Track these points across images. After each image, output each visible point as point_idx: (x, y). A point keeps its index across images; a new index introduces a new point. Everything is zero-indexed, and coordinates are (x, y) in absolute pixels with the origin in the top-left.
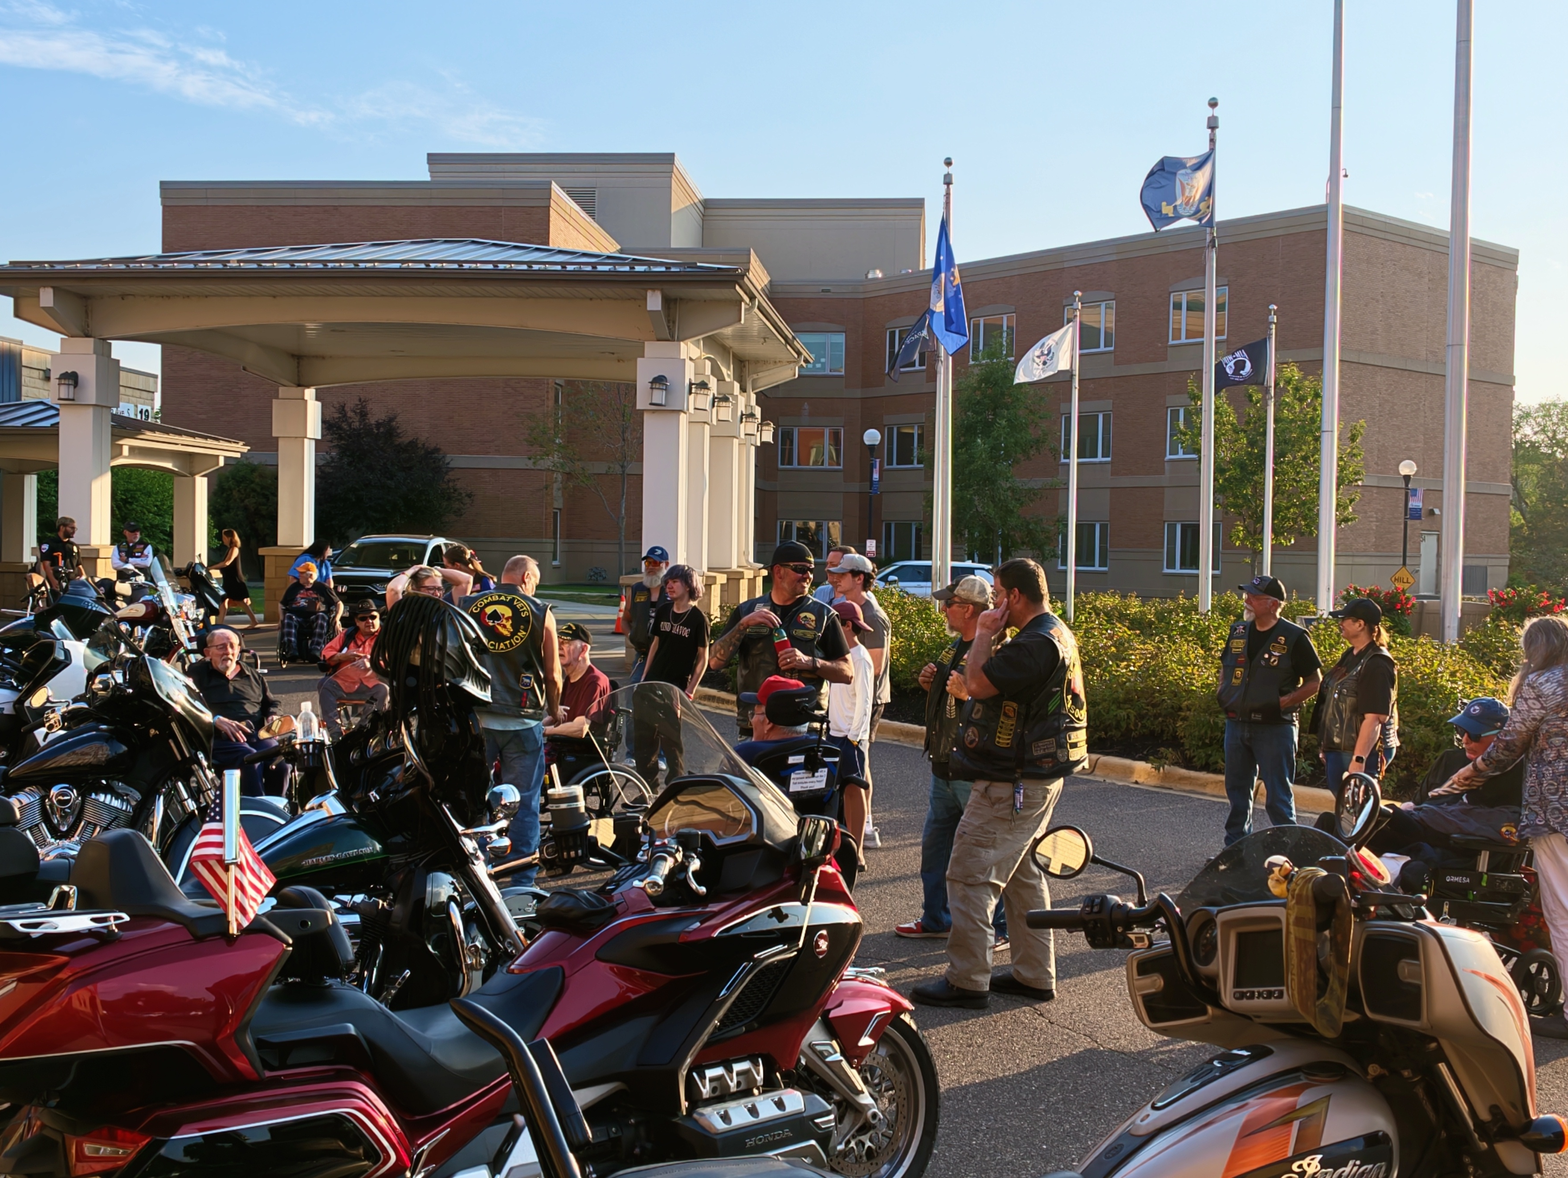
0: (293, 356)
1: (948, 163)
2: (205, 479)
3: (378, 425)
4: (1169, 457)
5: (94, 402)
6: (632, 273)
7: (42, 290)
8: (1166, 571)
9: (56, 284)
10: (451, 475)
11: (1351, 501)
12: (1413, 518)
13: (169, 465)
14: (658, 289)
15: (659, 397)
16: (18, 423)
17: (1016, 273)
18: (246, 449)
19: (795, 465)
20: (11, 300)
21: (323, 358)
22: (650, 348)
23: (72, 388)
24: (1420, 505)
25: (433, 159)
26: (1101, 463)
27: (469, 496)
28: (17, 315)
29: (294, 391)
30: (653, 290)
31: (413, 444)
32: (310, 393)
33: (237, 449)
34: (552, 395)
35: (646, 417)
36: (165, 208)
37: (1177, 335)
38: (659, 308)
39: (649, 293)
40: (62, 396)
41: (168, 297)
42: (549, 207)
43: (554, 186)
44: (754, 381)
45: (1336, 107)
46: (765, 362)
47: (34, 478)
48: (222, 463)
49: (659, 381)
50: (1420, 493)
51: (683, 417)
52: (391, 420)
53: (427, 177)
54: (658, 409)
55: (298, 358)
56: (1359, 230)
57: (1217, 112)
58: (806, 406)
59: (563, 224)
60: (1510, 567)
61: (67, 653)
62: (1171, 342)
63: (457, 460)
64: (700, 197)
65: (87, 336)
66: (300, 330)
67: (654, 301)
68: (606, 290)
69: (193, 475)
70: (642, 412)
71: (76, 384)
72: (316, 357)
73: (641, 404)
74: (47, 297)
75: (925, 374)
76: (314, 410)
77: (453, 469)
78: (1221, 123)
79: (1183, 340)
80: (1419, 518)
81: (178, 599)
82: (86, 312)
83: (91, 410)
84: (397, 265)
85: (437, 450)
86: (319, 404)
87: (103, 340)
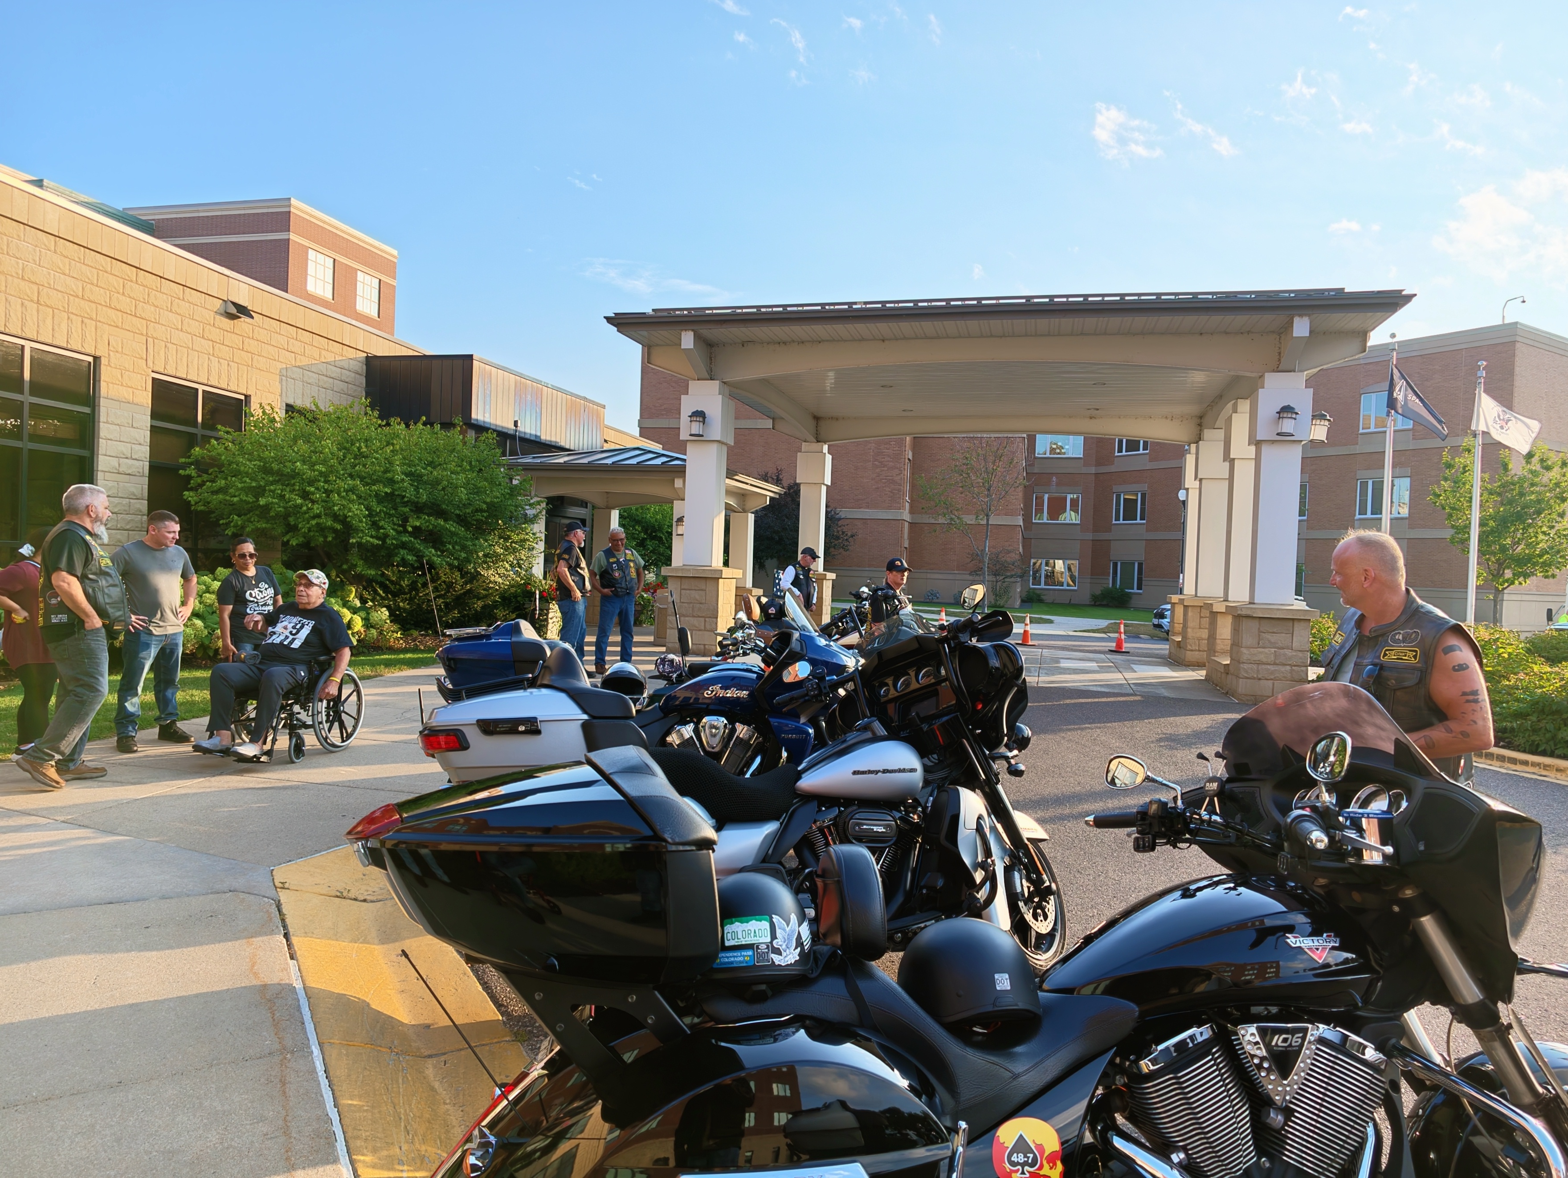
0: (814, 416)
2: (753, 515)
4: (1358, 516)
5: (719, 439)
7: (683, 333)
9: (695, 328)
14: (1306, 315)
18: (777, 489)
19: (1045, 521)
21: (836, 419)
22: (1271, 379)
23: (701, 424)
27: (853, 537)
29: (815, 446)
30: (1301, 316)
32: (825, 449)
37: (1366, 425)
38: (1307, 334)
39: (1297, 321)
40: (693, 432)
41: (785, 343)
47: (617, 512)
48: (767, 502)
55: (817, 419)
62: (1361, 431)
63: (843, 513)
65: (712, 379)
69: (748, 511)
71: (704, 421)
72: (830, 418)
75: (1148, 457)
76: (828, 462)
77: (840, 519)
79: (1371, 429)
82: (711, 358)
86: (831, 457)
87: (725, 383)
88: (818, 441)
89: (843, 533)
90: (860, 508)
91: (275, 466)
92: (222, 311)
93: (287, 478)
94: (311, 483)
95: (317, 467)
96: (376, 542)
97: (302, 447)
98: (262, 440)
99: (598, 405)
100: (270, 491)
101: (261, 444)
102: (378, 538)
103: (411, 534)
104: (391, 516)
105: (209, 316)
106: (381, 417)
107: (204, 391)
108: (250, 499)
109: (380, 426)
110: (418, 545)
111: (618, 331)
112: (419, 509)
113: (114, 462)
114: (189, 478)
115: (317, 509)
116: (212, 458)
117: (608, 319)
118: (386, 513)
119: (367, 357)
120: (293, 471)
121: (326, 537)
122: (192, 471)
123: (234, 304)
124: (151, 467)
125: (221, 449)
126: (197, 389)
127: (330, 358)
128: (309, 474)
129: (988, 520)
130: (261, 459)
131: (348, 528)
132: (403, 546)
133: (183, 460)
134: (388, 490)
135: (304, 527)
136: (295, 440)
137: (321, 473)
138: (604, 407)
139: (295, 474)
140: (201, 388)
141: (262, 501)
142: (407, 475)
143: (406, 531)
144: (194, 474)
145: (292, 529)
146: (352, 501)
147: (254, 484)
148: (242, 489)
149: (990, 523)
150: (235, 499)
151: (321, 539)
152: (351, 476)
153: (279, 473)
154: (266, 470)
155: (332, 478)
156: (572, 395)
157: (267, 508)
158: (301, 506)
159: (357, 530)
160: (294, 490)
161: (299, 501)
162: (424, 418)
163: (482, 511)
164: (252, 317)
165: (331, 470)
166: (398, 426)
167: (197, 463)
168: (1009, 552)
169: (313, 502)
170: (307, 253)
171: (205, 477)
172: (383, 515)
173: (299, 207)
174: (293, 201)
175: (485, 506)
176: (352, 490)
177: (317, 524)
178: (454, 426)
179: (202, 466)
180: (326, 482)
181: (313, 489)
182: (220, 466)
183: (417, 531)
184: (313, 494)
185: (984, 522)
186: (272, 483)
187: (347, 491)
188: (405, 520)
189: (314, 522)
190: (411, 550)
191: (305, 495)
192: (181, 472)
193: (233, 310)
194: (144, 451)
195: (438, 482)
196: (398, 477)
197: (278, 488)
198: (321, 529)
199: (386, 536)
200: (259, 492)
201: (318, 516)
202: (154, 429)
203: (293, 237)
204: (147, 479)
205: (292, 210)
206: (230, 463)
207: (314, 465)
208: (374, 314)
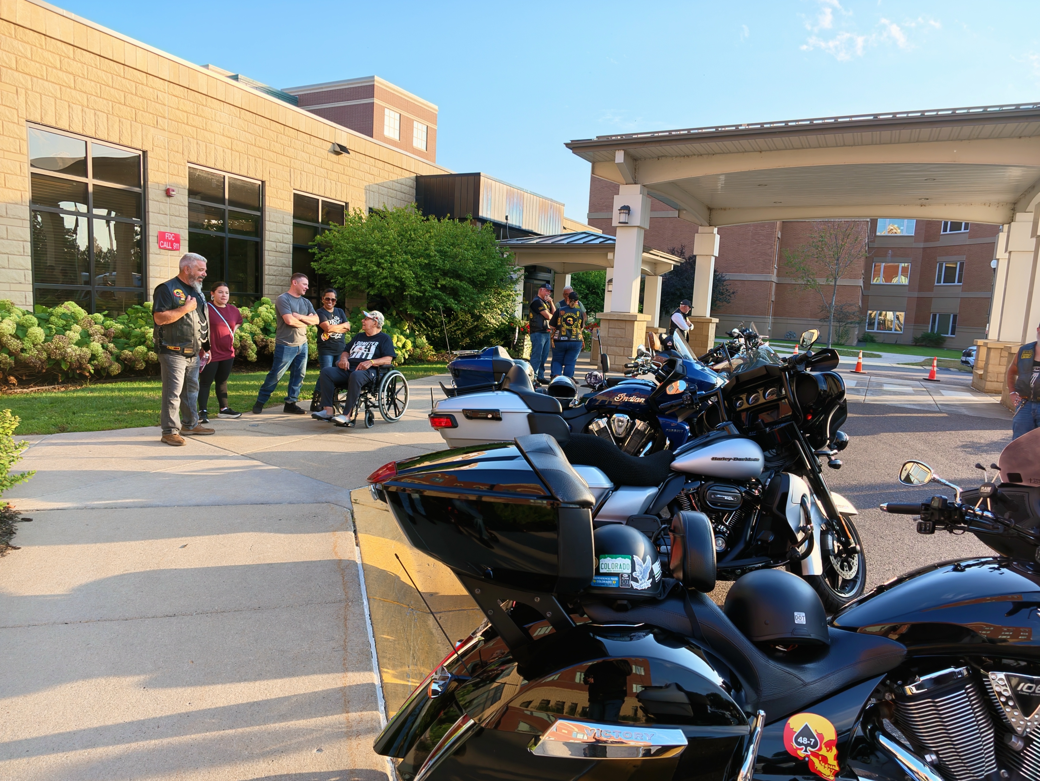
0: (708, 208)
2: (661, 278)
5: (639, 225)
7: (617, 152)
9: (625, 148)
10: (725, 283)
13: (647, 269)
19: (881, 283)
21: (724, 209)
23: (627, 215)
27: (734, 293)
29: (708, 229)
32: (716, 230)
33: (679, 261)
40: (621, 221)
41: (688, 156)
47: (570, 276)
48: (672, 268)
55: (710, 209)
58: (890, 252)
63: (727, 276)
65: (635, 184)
69: (657, 275)
71: (629, 213)
72: (719, 209)
74: (620, 157)
75: (968, 235)
76: (717, 240)
77: (725, 280)
82: (635, 169)
83: (635, 230)
86: (719, 236)
87: (644, 186)
88: (710, 226)
89: (727, 290)
90: (740, 272)
91: (361, 247)
92: (332, 150)
93: (369, 254)
94: (382, 257)
95: (386, 247)
96: (419, 294)
97: (377, 234)
98: (355, 231)
99: (560, 204)
100: (359, 262)
101: (353, 233)
102: (420, 292)
103: (440, 289)
104: (429, 277)
105: (325, 153)
106: (424, 215)
107: (322, 201)
108: (348, 267)
109: (423, 220)
110: (444, 296)
111: (574, 152)
112: (445, 274)
113: (274, 245)
114: (314, 254)
115: (385, 273)
116: (326, 242)
117: (567, 145)
118: (425, 276)
119: (417, 177)
120: (372, 249)
121: (390, 291)
122: (315, 250)
123: (338, 145)
124: (294, 248)
125: (331, 236)
126: (318, 200)
127: (395, 178)
128: (381, 251)
129: (835, 282)
130: (354, 242)
131: (403, 286)
132: (436, 297)
133: (311, 243)
134: (426, 261)
135: (378, 284)
136: (373, 229)
137: (388, 251)
138: (564, 205)
139: (373, 252)
140: (321, 199)
141: (354, 269)
142: (438, 252)
143: (437, 288)
144: (317, 252)
145: (371, 285)
146: (406, 269)
147: (350, 258)
148: (343, 261)
149: (837, 284)
150: (339, 267)
151: (388, 292)
152: (406, 253)
153: (363, 251)
154: (356, 249)
155: (394, 254)
156: (543, 197)
157: (357, 273)
158: (376, 271)
159: (408, 287)
160: (372, 262)
161: (375, 268)
162: (449, 215)
163: (483, 275)
164: (349, 153)
165: (394, 249)
166: (433, 220)
167: (318, 245)
168: (851, 305)
169: (383, 269)
170: (384, 111)
171: (323, 253)
172: (423, 277)
173: (379, 81)
174: (376, 78)
175: (485, 272)
176: (406, 261)
177: (386, 283)
178: (466, 219)
179: (321, 247)
180: (391, 256)
181: (383, 261)
182: (331, 247)
183: (443, 288)
184: (383, 264)
185: (833, 283)
186: (360, 257)
187: (403, 262)
188: (437, 281)
189: (383, 281)
190: (440, 300)
191: (379, 265)
192: (310, 250)
193: (338, 149)
194: (290, 238)
195: (456, 256)
196: (432, 254)
197: (363, 260)
198: (388, 286)
199: (426, 290)
200: (352, 263)
201: (386, 278)
202: (295, 225)
203: (376, 101)
204: (291, 255)
205: (376, 83)
206: (337, 245)
207: (384, 246)
208: (424, 148)
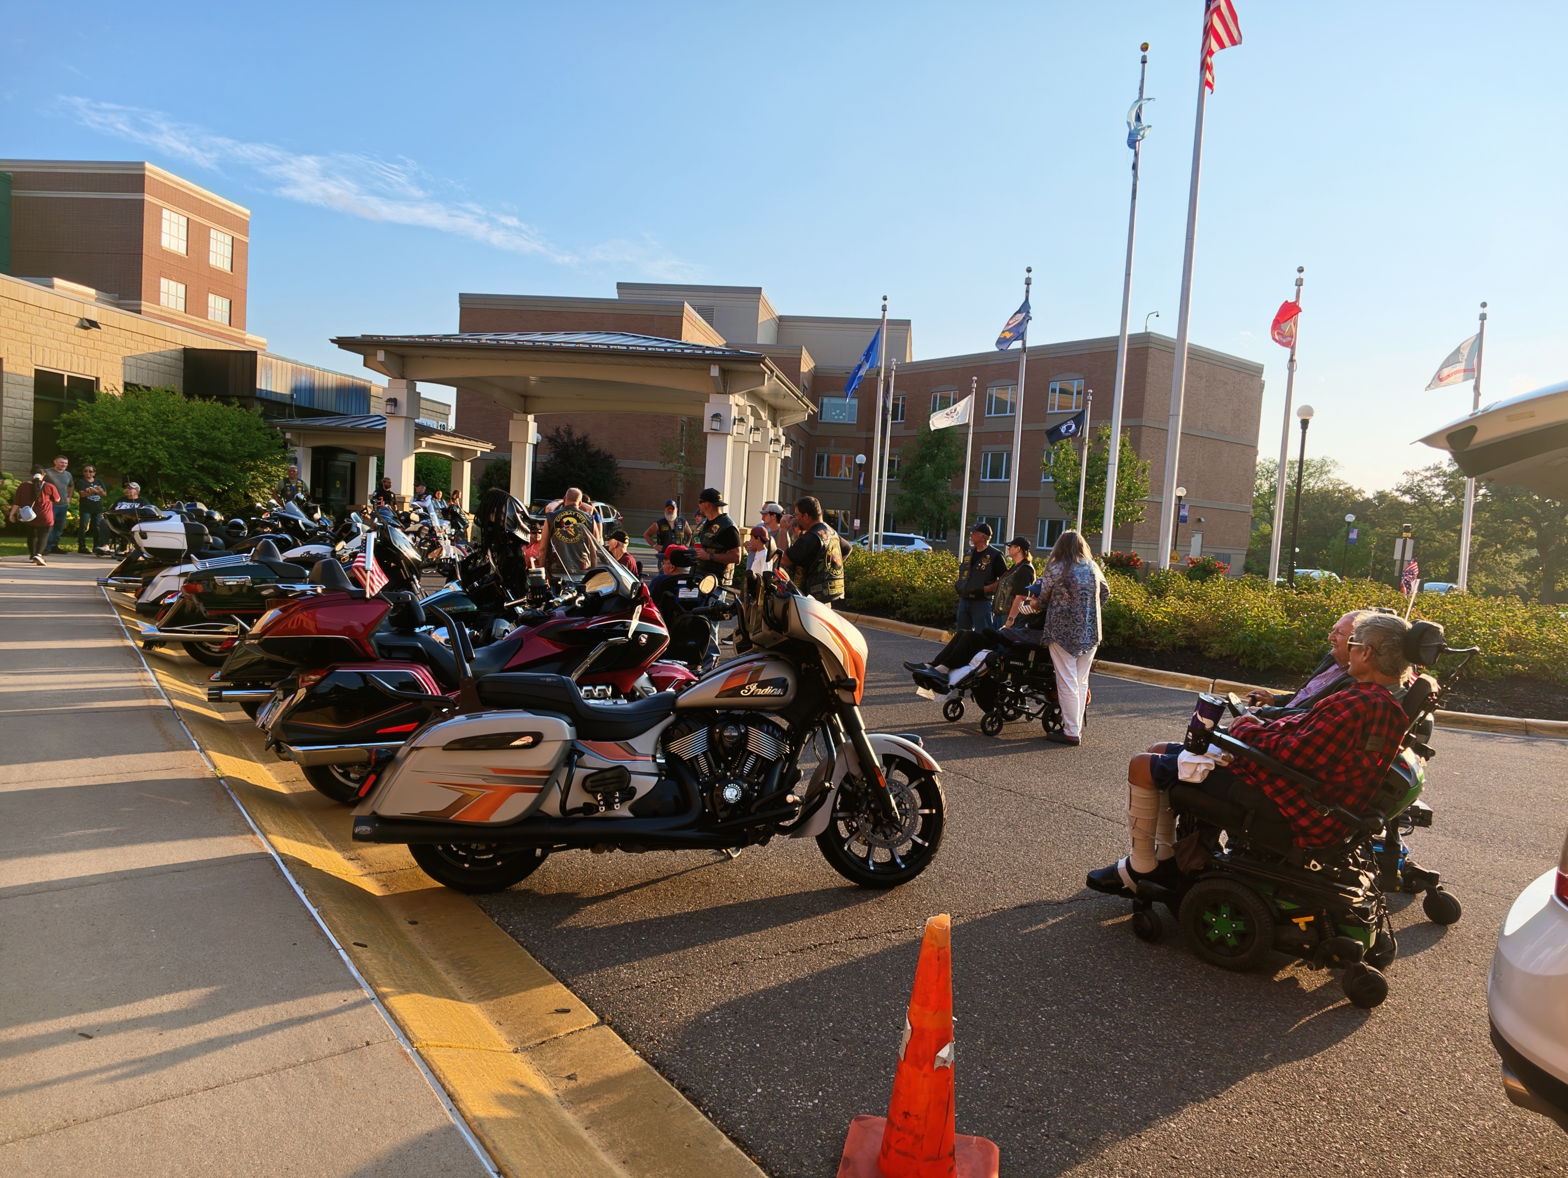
0: (522, 396)
1: (885, 299)
2: (470, 463)
3: (578, 440)
4: (1043, 480)
5: (406, 416)
6: (704, 354)
7: (379, 352)
8: (1038, 547)
9: (385, 348)
10: (618, 472)
11: (1142, 509)
12: (1182, 522)
13: (449, 454)
14: (717, 364)
15: (716, 425)
16: (365, 426)
17: (960, 366)
18: (493, 447)
19: (825, 476)
20: (362, 357)
21: (539, 398)
22: (713, 398)
23: (394, 407)
24: (1186, 514)
25: (620, 286)
26: (1004, 482)
27: (628, 484)
28: (365, 365)
29: (522, 416)
31: (598, 452)
32: (531, 418)
33: (488, 447)
34: (679, 427)
35: (709, 438)
36: (461, 308)
37: (1052, 408)
38: (717, 374)
39: (712, 366)
40: (389, 412)
42: (682, 317)
43: (686, 305)
44: (781, 421)
45: (1128, 274)
46: (789, 410)
47: (374, 458)
48: (479, 454)
49: (716, 416)
50: (1187, 507)
51: (730, 439)
52: (585, 438)
53: (616, 297)
54: (715, 432)
55: (525, 397)
56: (1163, 348)
57: (1031, 275)
58: (833, 441)
59: (690, 327)
60: (1247, 555)
61: (358, 529)
62: (1049, 412)
63: (623, 463)
64: (777, 314)
65: (403, 378)
66: (527, 380)
67: (715, 371)
68: (689, 364)
69: (463, 460)
70: (706, 434)
71: (396, 405)
72: (535, 397)
73: (706, 429)
74: (381, 356)
75: (903, 425)
76: (532, 426)
78: (1033, 281)
79: (1056, 411)
80: (1186, 521)
81: (441, 523)
82: (403, 365)
83: (403, 420)
84: (573, 345)
85: (611, 456)
86: (536, 424)
87: (411, 381)
88: (526, 413)
90: (640, 460)
91: (113, 427)
92: (80, 325)
93: (121, 435)
94: (136, 438)
95: (139, 428)
96: (174, 473)
98: (106, 410)
100: (110, 442)
101: (104, 413)
102: (176, 471)
103: (197, 469)
104: (185, 458)
105: (72, 329)
106: (188, 396)
107: (68, 376)
108: (98, 446)
109: (187, 401)
110: (201, 476)
111: (339, 346)
112: (204, 454)
113: (12, 420)
114: (59, 431)
115: (138, 453)
116: (74, 420)
117: (333, 341)
118: (181, 457)
119: (185, 348)
120: (124, 430)
121: (144, 470)
122: (61, 427)
123: (87, 320)
124: (36, 423)
125: (80, 416)
126: (63, 375)
127: (156, 350)
128: (134, 433)
130: (104, 422)
131: (158, 465)
132: (193, 476)
133: (55, 421)
134: (182, 443)
136: (128, 410)
137: (142, 432)
139: (125, 432)
140: (66, 374)
141: (105, 448)
142: (195, 434)
143: (194, 467)
144: (63, 429)
145: (123, 463)
146: (160, 450)
148: (93, 439)
151: (141, 469)
152: (162, 434)
153: (115, 431)
154: (108, 429)
155: (148, 435)
156: (341, 374)
157: (108, 451)
158: (128, 451)
159: (163, 466)
160: (125, 442)
161: (127, 448)
162: (215, 396)
164: (99, 328)
165: (148, 430)
166: (197, 402)
167: (64, 422)
169: (136, 449)
170: (161, 213)
171: (70, 431)
172: (179, 457)
173: (152, 169)
174: (148, 165)
176: (161, 443)
177: (138, 461)
179: (68, 425)
180: (145, 438)
181: (135, 441)
182: (79, 425)
183: (201, 468)
184: (136, 444)
186: (112, 437)
187: (157, 443)
188: (194, 461)
190: (197, 479)
191: (131, 445)
192: (55, 428)
193: (87, 325)
194: (30, 414)
195: (214, 439)
196: (189, 436)
197: (115, 440)
198: (142, 465)
199: (182, 470)
200: (103, 442)
201: (139, 457)
202: (35, 400)
203: (147, 197)
204: (31, 432)
205: (147, 173)
206: (86, 424)
207: (138, 426)
208: (227, 268)
